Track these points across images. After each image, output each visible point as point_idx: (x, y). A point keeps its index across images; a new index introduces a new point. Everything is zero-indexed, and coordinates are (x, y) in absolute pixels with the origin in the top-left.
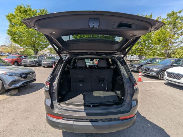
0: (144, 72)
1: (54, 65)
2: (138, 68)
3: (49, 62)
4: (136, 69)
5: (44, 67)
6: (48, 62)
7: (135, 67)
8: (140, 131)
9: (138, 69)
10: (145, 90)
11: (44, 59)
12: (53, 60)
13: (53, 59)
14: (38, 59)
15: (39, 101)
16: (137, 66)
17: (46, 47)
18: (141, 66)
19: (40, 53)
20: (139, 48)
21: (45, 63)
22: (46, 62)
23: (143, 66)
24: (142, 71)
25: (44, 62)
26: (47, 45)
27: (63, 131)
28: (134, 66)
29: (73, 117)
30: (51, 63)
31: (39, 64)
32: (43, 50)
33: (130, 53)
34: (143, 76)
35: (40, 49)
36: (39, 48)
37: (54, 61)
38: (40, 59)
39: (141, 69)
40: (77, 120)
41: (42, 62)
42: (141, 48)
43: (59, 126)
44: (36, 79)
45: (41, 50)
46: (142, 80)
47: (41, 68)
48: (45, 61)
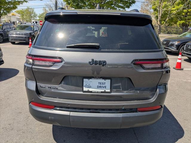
0: (187, 54)
1: (30, 40)
2: (178, 47)
3: (22, 34)
4: (174, 49)
5: (13, 43)
6: (19, 34)
7: (172, 45)
8: (168, 134)
9: (177, 50)
10: (186, 82)
11: (12, 30)
12: (28, 32)
13: (28, 30)
14: (2, 29)
15: (12, 93)
16: (176, 44)
17: (15, 8)
18: (183, 44)
19: (4, 19)
20: (185, 11)
21: (14, 36)
22: (17, 34)
23: (187, 43)
24: (184, 52)
25: (13, 34)
26: (17, 4)
27: (53, 125)
28: (171, 43)
29: (69, 106)
30: (26, 37)
31: (4, 38)
32: (9, 12)
33: (167, 19)
34: (185, 60)
35: (5, 11)
36: (3, 9)
37: (30, 34)
38: (6, 30)
39: (183, 49)
40: (75, 110)
41: (9, 35)
42: (188, 12)
43: (49, 117)
44: (3, 61)
45: (6, 14)
46: (182, 68)
47: (8, 45)
48: (15, 33)
